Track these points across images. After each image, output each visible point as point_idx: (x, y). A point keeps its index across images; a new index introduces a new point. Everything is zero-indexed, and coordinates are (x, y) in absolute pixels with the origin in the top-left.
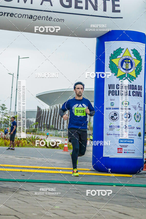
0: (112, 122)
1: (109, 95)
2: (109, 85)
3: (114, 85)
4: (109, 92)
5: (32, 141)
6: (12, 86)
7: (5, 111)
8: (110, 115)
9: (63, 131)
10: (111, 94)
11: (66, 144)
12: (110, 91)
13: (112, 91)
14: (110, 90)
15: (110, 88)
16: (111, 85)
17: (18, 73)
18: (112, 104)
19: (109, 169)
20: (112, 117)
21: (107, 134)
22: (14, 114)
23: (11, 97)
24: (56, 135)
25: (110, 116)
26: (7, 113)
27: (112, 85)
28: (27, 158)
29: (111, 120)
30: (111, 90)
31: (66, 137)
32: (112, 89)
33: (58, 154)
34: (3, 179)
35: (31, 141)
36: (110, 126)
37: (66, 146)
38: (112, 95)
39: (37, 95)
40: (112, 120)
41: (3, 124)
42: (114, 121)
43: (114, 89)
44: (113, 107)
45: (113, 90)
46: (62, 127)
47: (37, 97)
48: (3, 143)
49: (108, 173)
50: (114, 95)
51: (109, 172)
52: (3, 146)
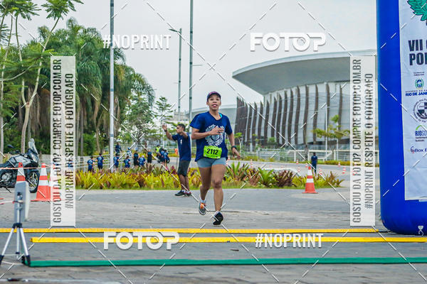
0: (421, 123)
1: (411, 64)
2: (410, 42)
3: (421, 41)
4: (412, 58)
5: (232, 173)
6: (180, 56)
7: (166, 111)
8: (416, 108)
9: (297, 149)
10: (415, 62)
11: (309, 177)
12: (414, 55)
13: (418, 54)
14: (412, 52)
15: (412, 49)
16: (413, 41)
17: (191, 28)
18: (419, 83)
19: (421, 228)
20: (421, 112)
21: (412, 151)
22: (186, 118)
23: (180, 82)
24: (281, 159)
25: (416, 111)
26: (171, 117)
27: (417, 41)
28: (232, 212)
29: (419, 118)
30: (416, 52)
31: (303, 161)
32: (417, 49)
33: (297, 200)
34: (197, 261)
35: (230, 175)
36: (416, 133)
37: (311, 181)
38: (418, 63)
39: (234, 73)
40: (422, 120)
41: (165, 140)
42: (424, 120)
43: (421, 49)
44: (420, 89)
45: (419, 51)
46: (293, 140)
47: (234, 77)
48: (171, 181)
49: (418, 235)
50: (422, 63)
51: (421, 234)
52: (171, 188)
